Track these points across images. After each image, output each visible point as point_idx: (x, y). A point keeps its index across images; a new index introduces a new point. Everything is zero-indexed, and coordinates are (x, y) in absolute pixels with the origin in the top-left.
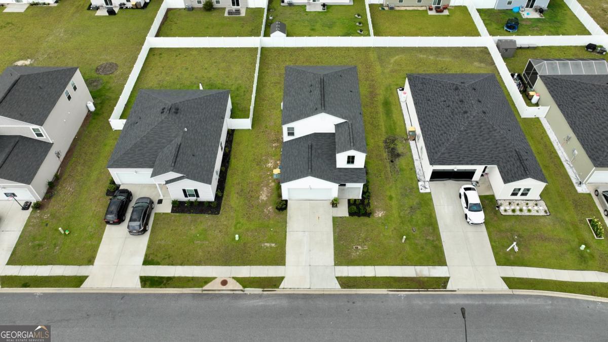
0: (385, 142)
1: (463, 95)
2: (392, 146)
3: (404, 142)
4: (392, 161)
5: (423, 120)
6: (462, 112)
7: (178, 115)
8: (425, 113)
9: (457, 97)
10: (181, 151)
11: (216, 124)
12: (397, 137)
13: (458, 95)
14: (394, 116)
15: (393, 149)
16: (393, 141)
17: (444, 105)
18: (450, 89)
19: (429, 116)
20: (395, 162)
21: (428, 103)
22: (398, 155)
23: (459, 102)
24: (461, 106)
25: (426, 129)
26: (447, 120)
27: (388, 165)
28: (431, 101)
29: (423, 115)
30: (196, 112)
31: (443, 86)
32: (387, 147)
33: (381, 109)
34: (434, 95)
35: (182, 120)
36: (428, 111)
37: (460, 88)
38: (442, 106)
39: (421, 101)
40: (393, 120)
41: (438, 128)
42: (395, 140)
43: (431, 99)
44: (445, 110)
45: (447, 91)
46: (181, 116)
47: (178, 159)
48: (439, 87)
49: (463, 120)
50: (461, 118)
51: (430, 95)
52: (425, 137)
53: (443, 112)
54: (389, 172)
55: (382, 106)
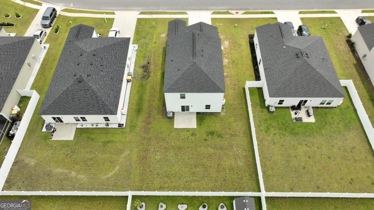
0: (149, 77)
1: (88, 68)
2: (145, 73)
3: (136, 76)
4: (148, 63)
5: (122, 66)
6: (96, 57)
7: (295, 54)
8: (119, 70)
9: (92, 69)
10: (280, 34)
11: (267, 62)
12: (140, 80)
13: (91, 70)
14: (137, 98)
15: (145, 72)
16: (143, 77)
17: (104, 68)
18: (93, 78)
19: (117, 66)
20: (147, 62)
21: (114, 76)
22: (143, 67)
23: (94, 64)
24: (94, 61)
25: (123, 58)
26: (108, 57)
27: (152, 61)
28: (111, 76)
29: (121, 70)
30: (285, 63)
31: (96, 84)
32: (149, 73)
33: (145, 105)
34: (106, 80)
35: (290, 52)
36: (116, 70)
37: (86, 75)
38: (105, 68)
39: (118, 81)
40: (138, 94)
41: (116, 55)
42: (142, 78)
43: (110, 78)
44: (105, 64)
45: (96, 78)
46: (292, 54)
47: (279, 29)
48: (100, 85)
49: (99, 51)
50: (99, 53)
51: (108, 82)
52: (126, 54)
53: (107, 64)
54: (152, 57)
55: (144, 108)
